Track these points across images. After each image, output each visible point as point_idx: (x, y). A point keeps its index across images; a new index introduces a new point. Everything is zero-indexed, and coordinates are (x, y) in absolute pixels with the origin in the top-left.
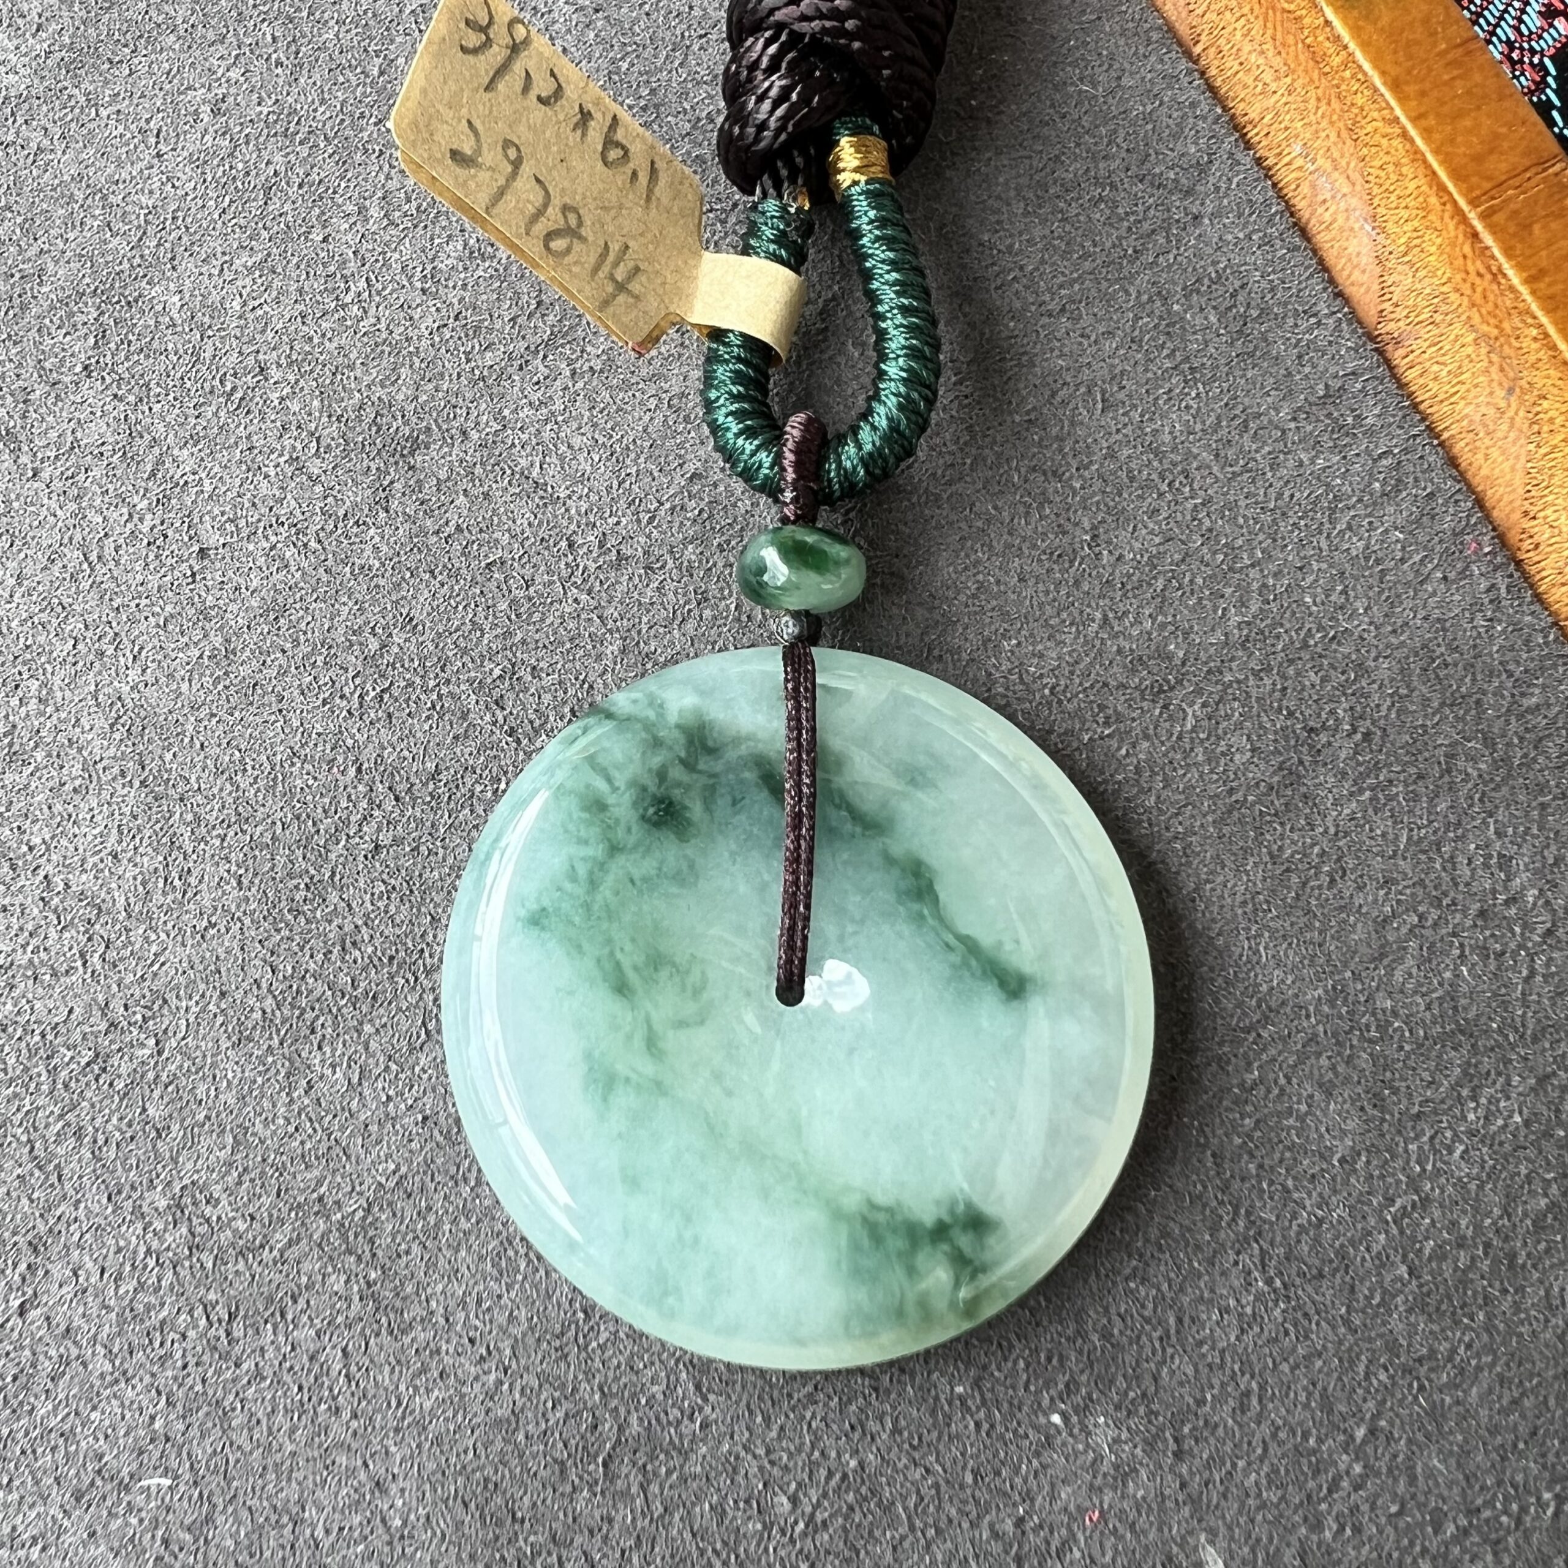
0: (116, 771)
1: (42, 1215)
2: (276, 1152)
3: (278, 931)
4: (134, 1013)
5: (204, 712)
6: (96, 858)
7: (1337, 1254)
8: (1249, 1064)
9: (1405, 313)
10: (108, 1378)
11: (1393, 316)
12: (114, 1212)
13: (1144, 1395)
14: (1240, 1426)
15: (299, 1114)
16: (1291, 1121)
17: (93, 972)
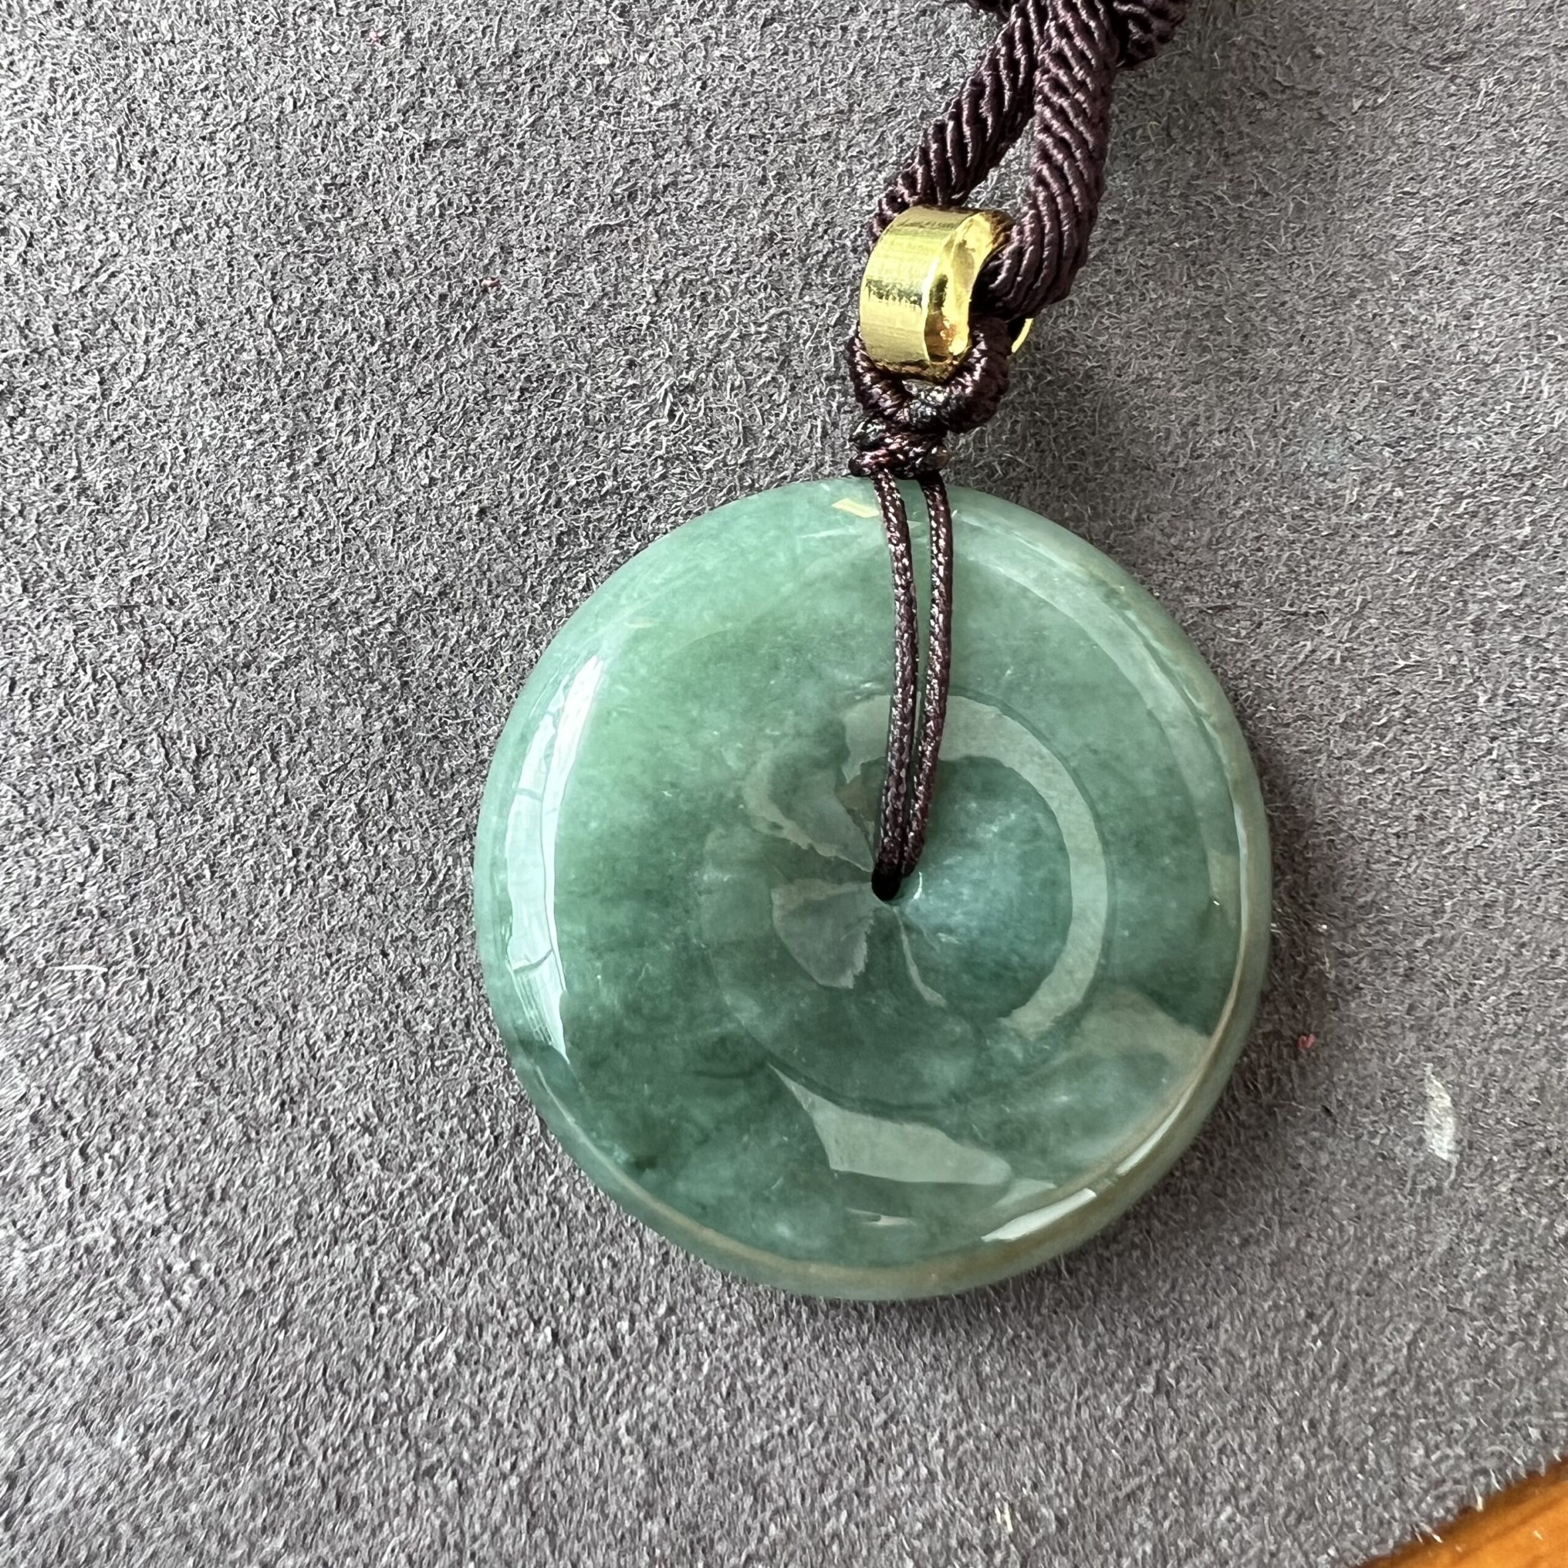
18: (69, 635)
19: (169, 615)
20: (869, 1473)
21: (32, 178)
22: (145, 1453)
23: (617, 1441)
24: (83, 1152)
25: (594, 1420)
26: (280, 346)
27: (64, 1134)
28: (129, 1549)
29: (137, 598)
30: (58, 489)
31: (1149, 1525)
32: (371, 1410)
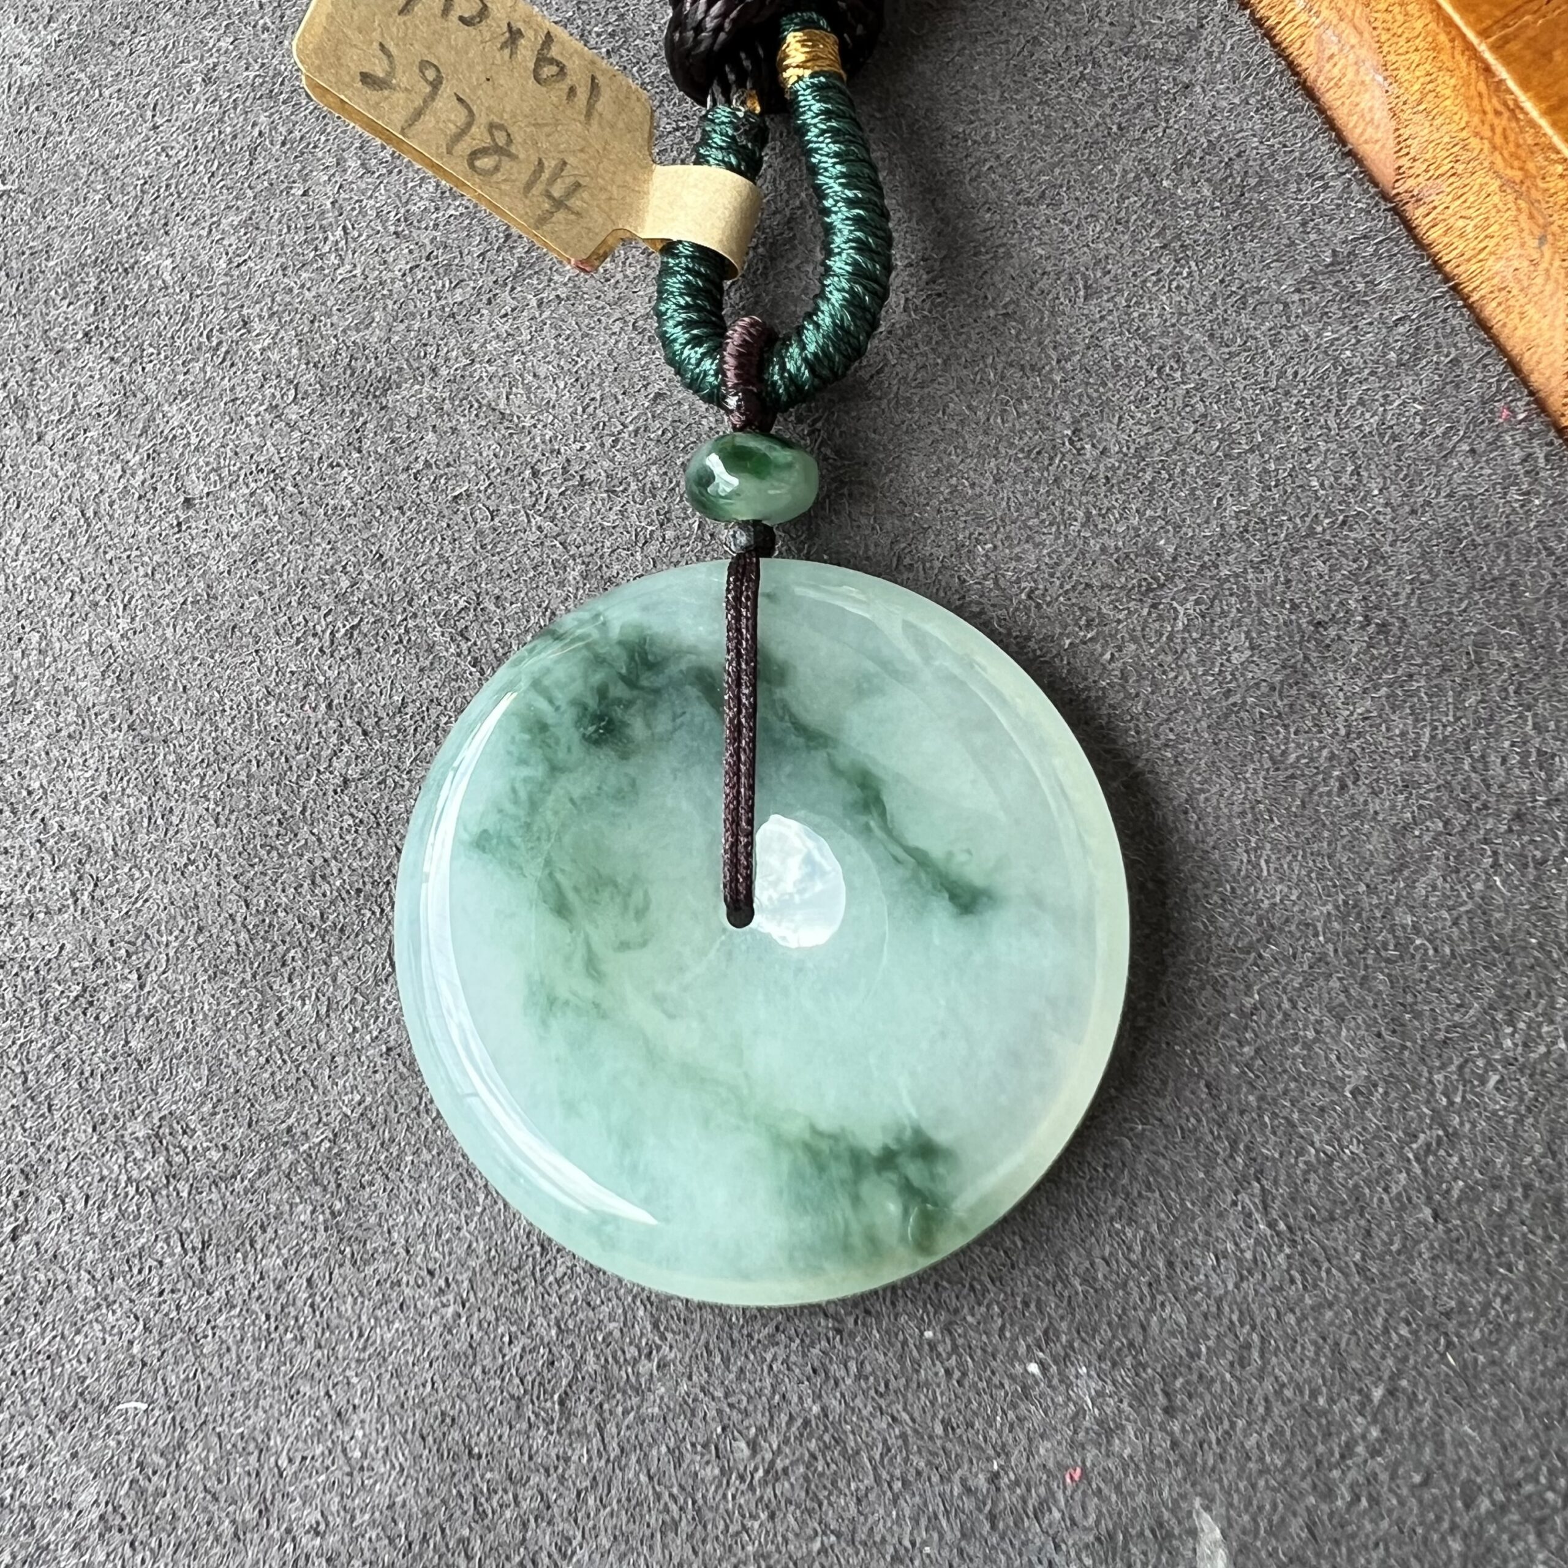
0: (106, 716)
1: (33, 1144)
2: (249, 1083)
3: (252, 866)
4: (120, 948)
5: (186, 658)
6: (88, 800)
7: (1350, 1193)
8: (1249, 986)
9: (1424, 167)
10: (92, 1303)
11: (1412, 171)
12: (98, 1141)
13: (1131, 1344)
14: (1239, 1381)
15: (270, 1046)
16: (1297, 1049)
17: (83, 909)
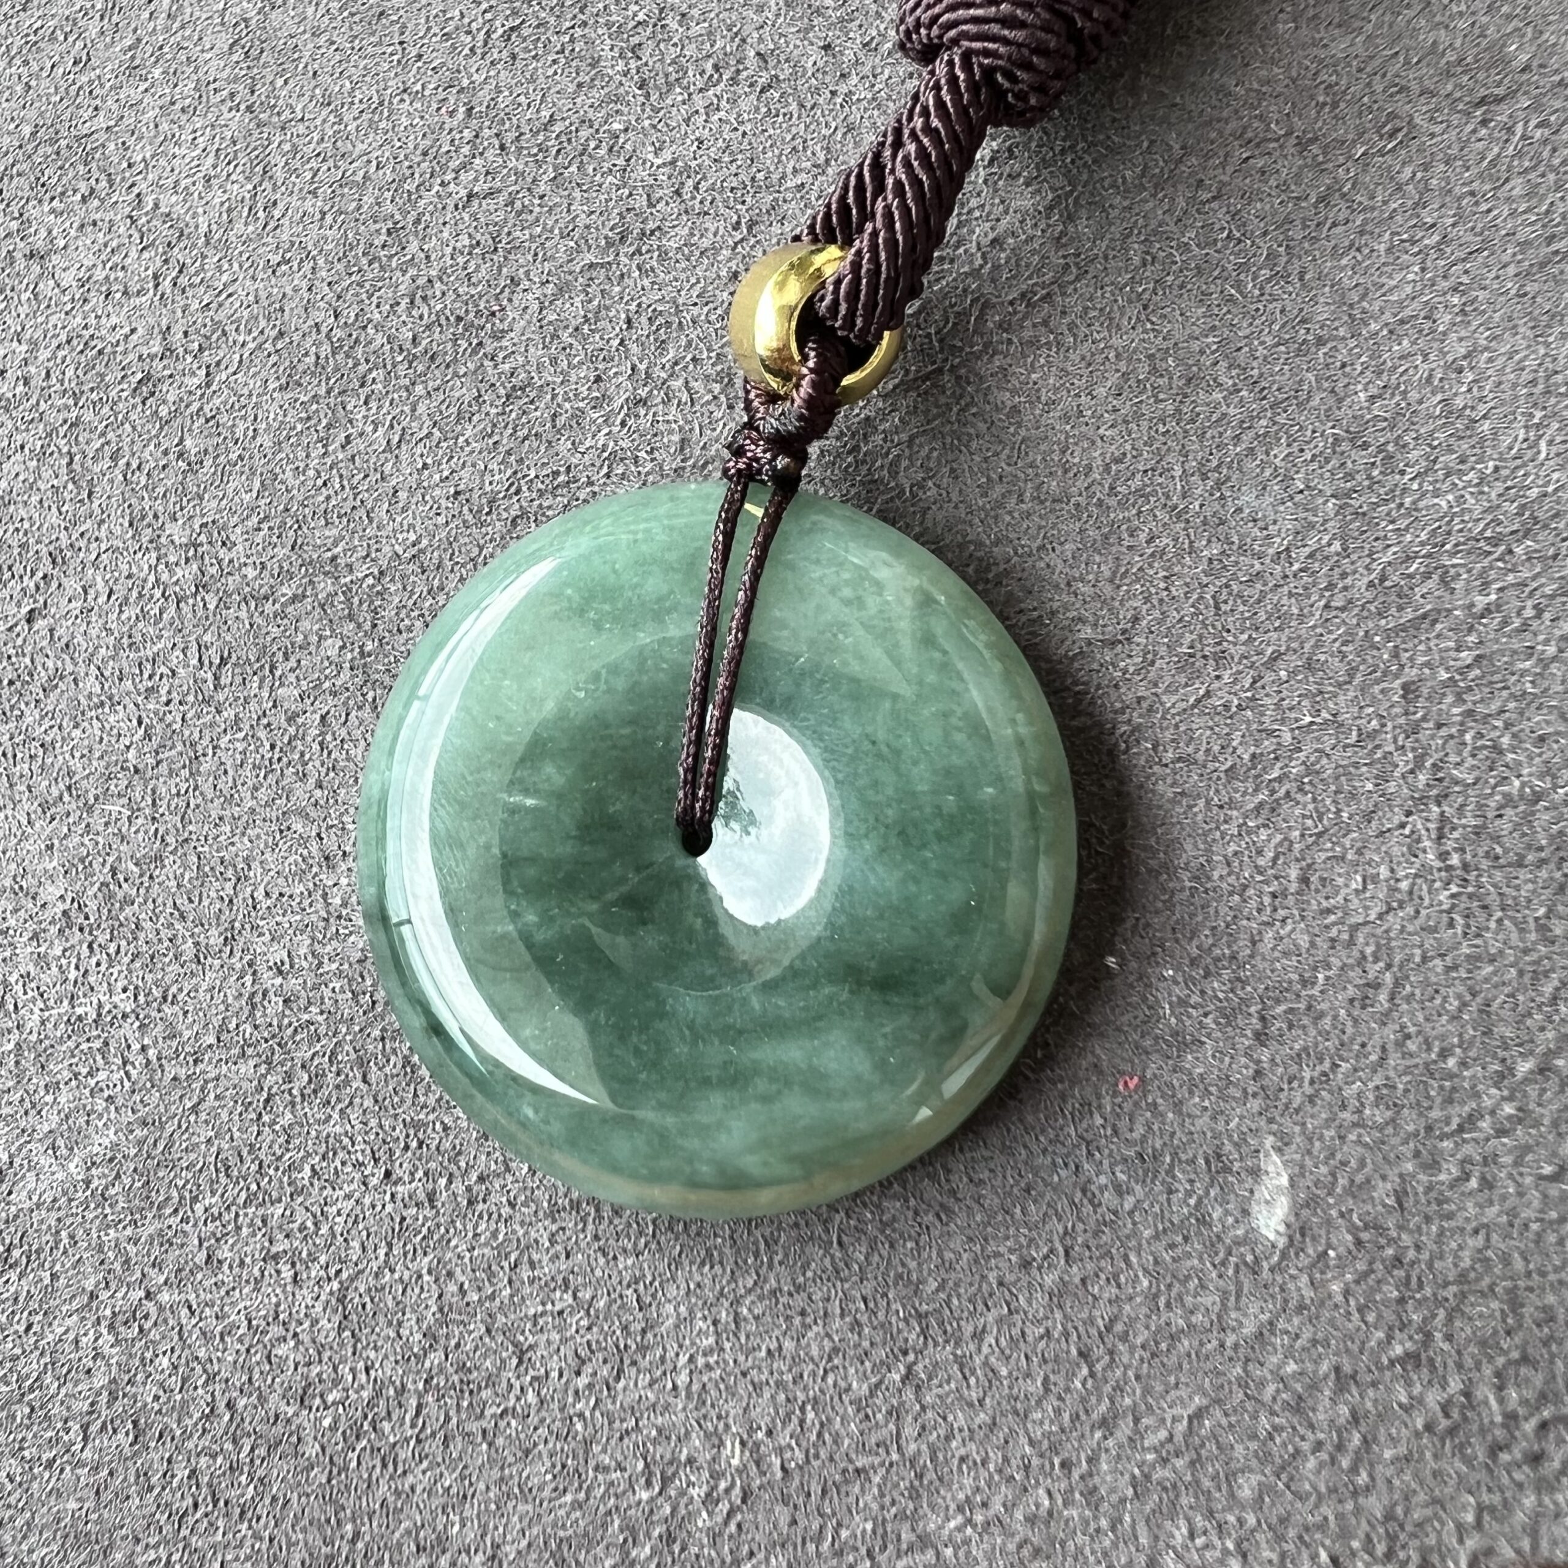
18: (153, 562)
19: (222, 553)
20: (620, 1371)
21: (192, 223)
22: (88, 1183)
23: (420, 1277)
24: (90, 946)
25: (405, 1254)
26: (334, 354)
27: (81, 930)
28: (65, 1252)
29: (203, 538)
30: (166, 453)
31: (875, 1506)
32: (243, 1195)
